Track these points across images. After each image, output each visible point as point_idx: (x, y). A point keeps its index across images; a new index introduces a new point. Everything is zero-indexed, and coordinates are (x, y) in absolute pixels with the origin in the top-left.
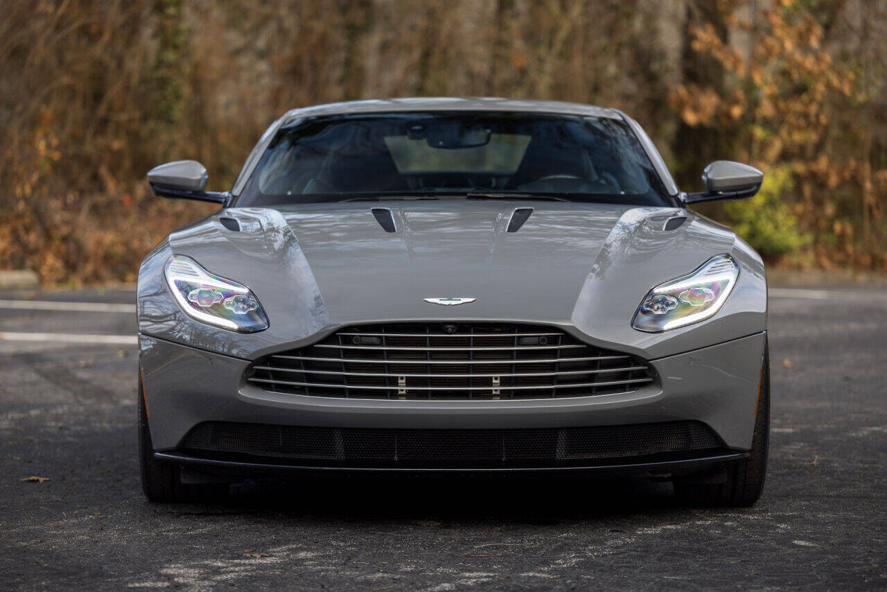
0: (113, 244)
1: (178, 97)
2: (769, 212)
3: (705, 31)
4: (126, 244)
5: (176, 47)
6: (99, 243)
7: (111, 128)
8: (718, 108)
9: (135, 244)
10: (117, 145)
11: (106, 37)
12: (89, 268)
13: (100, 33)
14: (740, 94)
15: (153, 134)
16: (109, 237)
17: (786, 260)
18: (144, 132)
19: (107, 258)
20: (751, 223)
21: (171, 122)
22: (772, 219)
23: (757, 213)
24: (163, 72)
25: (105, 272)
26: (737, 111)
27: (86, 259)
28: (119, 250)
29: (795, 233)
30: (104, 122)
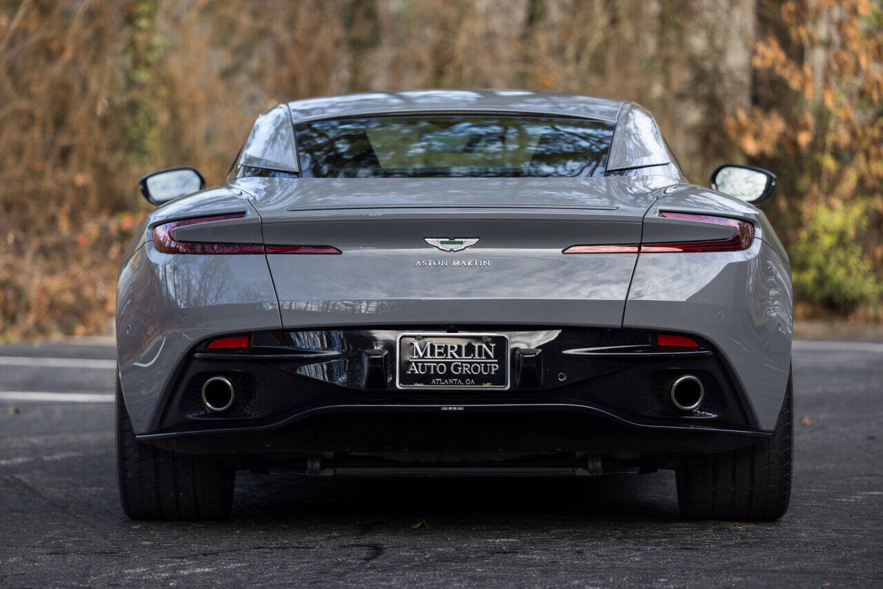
0: (61, 292)
1: (152, 123)
2: (841, 254)
3: (768, 45)
4: (77, 291)
5: (148, 65)
6: (44, 290)
7: (74, 159)
8: (783, 135)
9: (88, 292)
10: (81, 179)
11: (68, 55)
12: (31, 319)
13: (62, 50)
14: (810, 119)
15: (122, 166)
16: (55, 283)
17: (860, 312)
18: (112, 165)
19: (53, 307)
20: (820, 269)
21: (143, 152)
22: (843, 263)
23: (827, 256)
24: (135, 94)
25: (51, 324)
26: (804, 138)
27: (28, 308)
28: (69, 298)
29: (871, 279)
30: (65, 153)
